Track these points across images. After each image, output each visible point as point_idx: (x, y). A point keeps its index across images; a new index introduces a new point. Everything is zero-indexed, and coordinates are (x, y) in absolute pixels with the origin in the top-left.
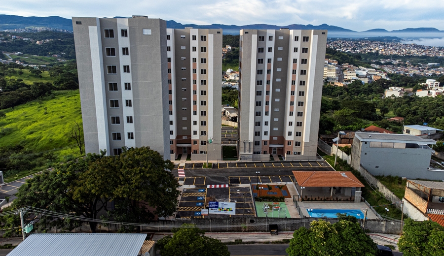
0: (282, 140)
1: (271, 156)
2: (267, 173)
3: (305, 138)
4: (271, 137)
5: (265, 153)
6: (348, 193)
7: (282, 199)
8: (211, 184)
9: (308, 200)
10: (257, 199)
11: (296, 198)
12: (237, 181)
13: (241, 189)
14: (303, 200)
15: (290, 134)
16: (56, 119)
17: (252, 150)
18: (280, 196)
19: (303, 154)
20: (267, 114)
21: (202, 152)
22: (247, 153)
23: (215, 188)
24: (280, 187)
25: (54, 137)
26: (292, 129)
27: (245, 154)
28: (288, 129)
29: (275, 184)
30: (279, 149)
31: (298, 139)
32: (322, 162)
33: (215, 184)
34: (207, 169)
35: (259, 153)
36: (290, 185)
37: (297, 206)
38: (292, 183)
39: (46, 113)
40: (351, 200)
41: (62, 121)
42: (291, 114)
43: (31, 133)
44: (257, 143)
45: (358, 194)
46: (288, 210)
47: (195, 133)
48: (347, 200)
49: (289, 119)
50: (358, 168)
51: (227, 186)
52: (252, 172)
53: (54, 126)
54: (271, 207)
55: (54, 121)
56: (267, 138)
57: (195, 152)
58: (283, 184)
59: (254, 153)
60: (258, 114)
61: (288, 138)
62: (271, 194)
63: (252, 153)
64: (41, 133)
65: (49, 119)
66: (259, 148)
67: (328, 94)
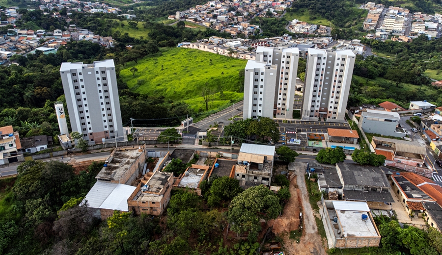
0: (326, 110)
1: (319, 118)
2: (316, 127)
3: (339, 110)
4: (320, 108)
5: (316, 116)
6: (352, 140)
7: (321, 140)
8: (288, 131)
9: (333, 142)
10: (309, 140)
11: (327, 141)
12: (300, 131)
13: (302, 135)
14: (330, 141)
15: (331, 107)
16: (171, 75)
17: (309, 114)
18: (320, 139)
19: (337, 118)
20: (319, 96)
21: (282, 114)
22: (306, 116)
23: (290, 133)
24: (320, 135)
25: (176, 90)
26: (333, 105)
27: (305, 116)
28: (330, 105)
29: (319, 133)
30: (324, 114)
31: (335, 110)
32: (346, 123)
33: (290, 131)
34: (285, 123)
35: (312, 116)
36: (326, 134)
37: (327, 144)
38: (327, 134)
39: (162, 69)
40: (352, 143)
41: (176, 77)
42: (332, 97)
43: (159, 85)
44: (312, 111)
45: (356, 141)
46: (322, 144)
47: (279, 104)
48: (350, 143)
49: (331, 100)
50: (361, 129)
51: (295, 133)
52: (308, 127)
53: (172, 80)
54: (315, 143)
55: (170, 77)
56: (318, 109)
57: (278, 114)
58: (323, 133)
59: (310, 116)
60: (314, 96)
61: (329, 110)
62: (316, 138)
63: (309, 116)
64: (165, 85)
65: (166, 74)
66: (313, 114)
67: (388, 51)
